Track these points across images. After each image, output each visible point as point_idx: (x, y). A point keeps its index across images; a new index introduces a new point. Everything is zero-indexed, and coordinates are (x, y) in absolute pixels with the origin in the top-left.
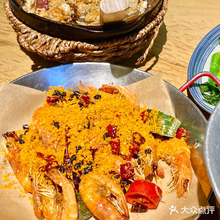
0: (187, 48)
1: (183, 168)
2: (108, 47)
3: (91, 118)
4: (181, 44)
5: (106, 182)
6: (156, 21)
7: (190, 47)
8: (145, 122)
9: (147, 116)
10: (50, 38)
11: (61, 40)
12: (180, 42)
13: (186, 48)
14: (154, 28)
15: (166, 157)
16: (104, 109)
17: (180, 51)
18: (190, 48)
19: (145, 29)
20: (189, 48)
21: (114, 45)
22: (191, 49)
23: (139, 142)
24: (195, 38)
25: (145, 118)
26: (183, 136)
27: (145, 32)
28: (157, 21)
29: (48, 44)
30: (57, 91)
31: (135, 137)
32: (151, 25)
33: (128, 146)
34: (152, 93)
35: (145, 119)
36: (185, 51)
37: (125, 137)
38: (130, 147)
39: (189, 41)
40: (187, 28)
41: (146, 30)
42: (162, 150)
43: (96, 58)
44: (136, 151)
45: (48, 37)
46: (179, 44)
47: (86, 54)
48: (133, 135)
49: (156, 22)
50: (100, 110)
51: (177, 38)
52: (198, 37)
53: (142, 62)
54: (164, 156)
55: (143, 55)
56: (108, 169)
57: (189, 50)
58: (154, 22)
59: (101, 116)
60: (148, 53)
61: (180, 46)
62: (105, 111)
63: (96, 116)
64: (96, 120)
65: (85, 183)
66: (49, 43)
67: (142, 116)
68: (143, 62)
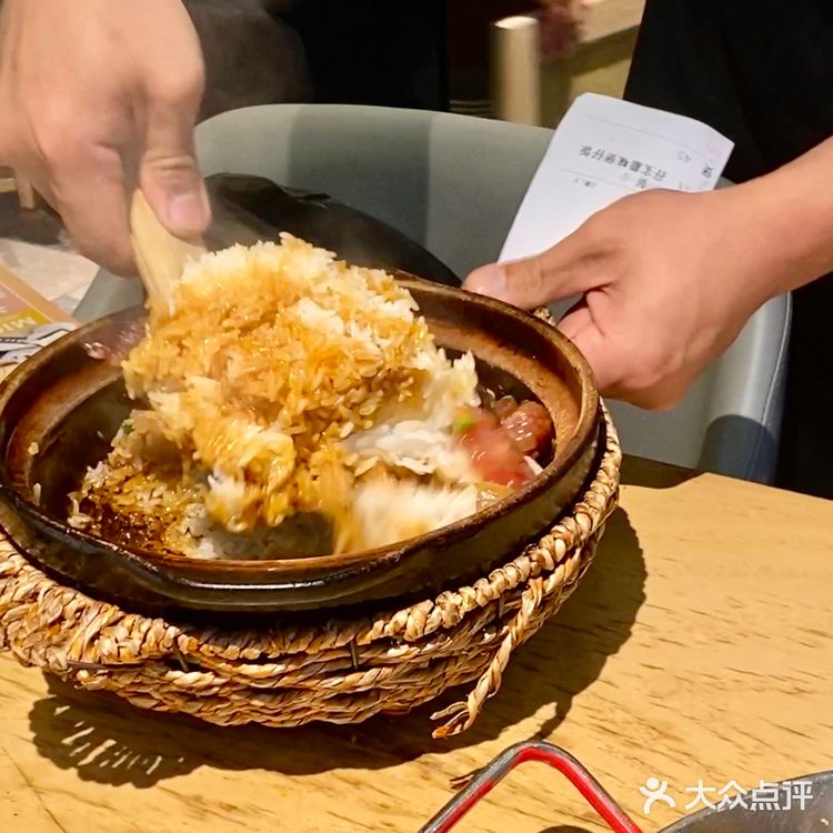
0: (647, 737)
2: (303, 655)
4: (619, 716)
6: (531, 560)
7: (661, 728)
10: (82, 604)
11: (120, 614)
12: (618, 706)
13: (640, 735)
14: (523, 586)
17: (610, 750)
18: (661, 733)
19: (476, 589)
20: (655, 734)
21: (326, 646)
22: (666, 741)
24: (692, 683)
27: (471, 600)
28: (534, 557)
29: (68, 623)
32: (509, 574)
36: (636, 752)
39: (658, 701)
40: (659, 635)
41: (479, 593)
43: (263, 696)
45: (74, 598)
46: (610, 716)
47: (217, 675)
49: (533, 564)
51: (608, 683)
52: (706, 679)
53: (457, 730)
55: (466, 700)
57: (655, 748)
58: (522, 563)
60: (488, 693)
61: (613, 722)
66: (72, 622)
68: (462, 729)
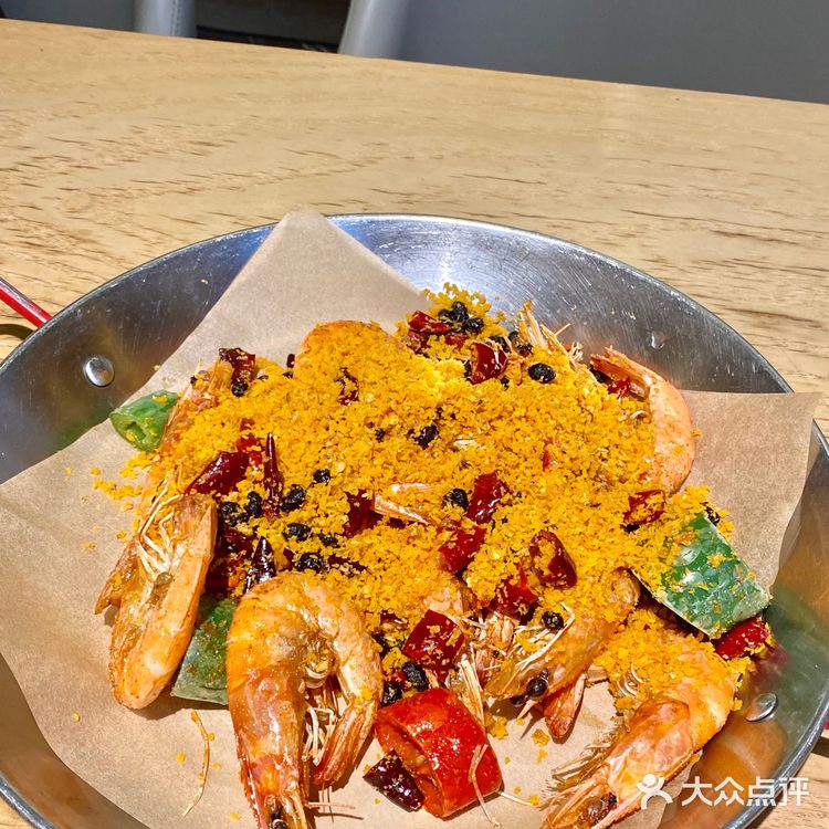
0: (67, 244)
1: (631, 753)
3: (453, 416)
4: (43, 231)
5: (337, 634)
7: (79, 236)
8: (631, 528)
9: (651, 510)
12: (41, 223)
13: (62, 243)
15: (623, 686)
16: (519, 412)
17: (36, 260)
18: (79, 239)
20: (74, 241)
22: (83, 245)
23: (547, 572)
24: (103, 196)
25: (640, 513)
26: (748, 653)
30: (459, 305)
31: (541, 549)
33: (501, 568)
34: (751, 455)
35: (636, 517)
36: (59, 258)
37: (510, 535)
38: (512, 577)
39: (75, 215)
40: (75, 163)
42: (623, 653)
44: (522, 602)
46: (36, 232)
48: (539, 538)
50: (500, 408)
54: (617, 675)
56: (388, 600)
59: (493, 428)
62: (515, 421)
63: (473, 420)
64: (471, 435)
65: (266, 591)
67: (633, 502)
